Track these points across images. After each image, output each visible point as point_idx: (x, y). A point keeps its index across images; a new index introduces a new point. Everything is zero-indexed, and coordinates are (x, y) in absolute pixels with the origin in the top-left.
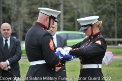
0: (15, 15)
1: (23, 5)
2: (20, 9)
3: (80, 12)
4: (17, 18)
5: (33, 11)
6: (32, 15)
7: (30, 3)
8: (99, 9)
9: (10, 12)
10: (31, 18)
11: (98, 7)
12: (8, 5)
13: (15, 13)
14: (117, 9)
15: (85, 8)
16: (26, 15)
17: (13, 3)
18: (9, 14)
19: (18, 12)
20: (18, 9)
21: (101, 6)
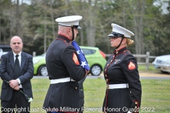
0: (15, 28)
1: (23, 18)
2: (20, 21)
3: (86, 25)
4: (17, 31)
5: (34, 23)
6: (33, 27)
7: (31, 14)
8: (107, 22)
9: (8, 24)
10: (32, 31)
11: (106, 20)
12: (6, 16)
13: (15, 26)
14: (126, 22)
15: (91, 21)
16: (26, 28)
17: (12, 16)
18: (7, 27)
19: (18, 24)
20: (18, 21)
21: (109, 18)
